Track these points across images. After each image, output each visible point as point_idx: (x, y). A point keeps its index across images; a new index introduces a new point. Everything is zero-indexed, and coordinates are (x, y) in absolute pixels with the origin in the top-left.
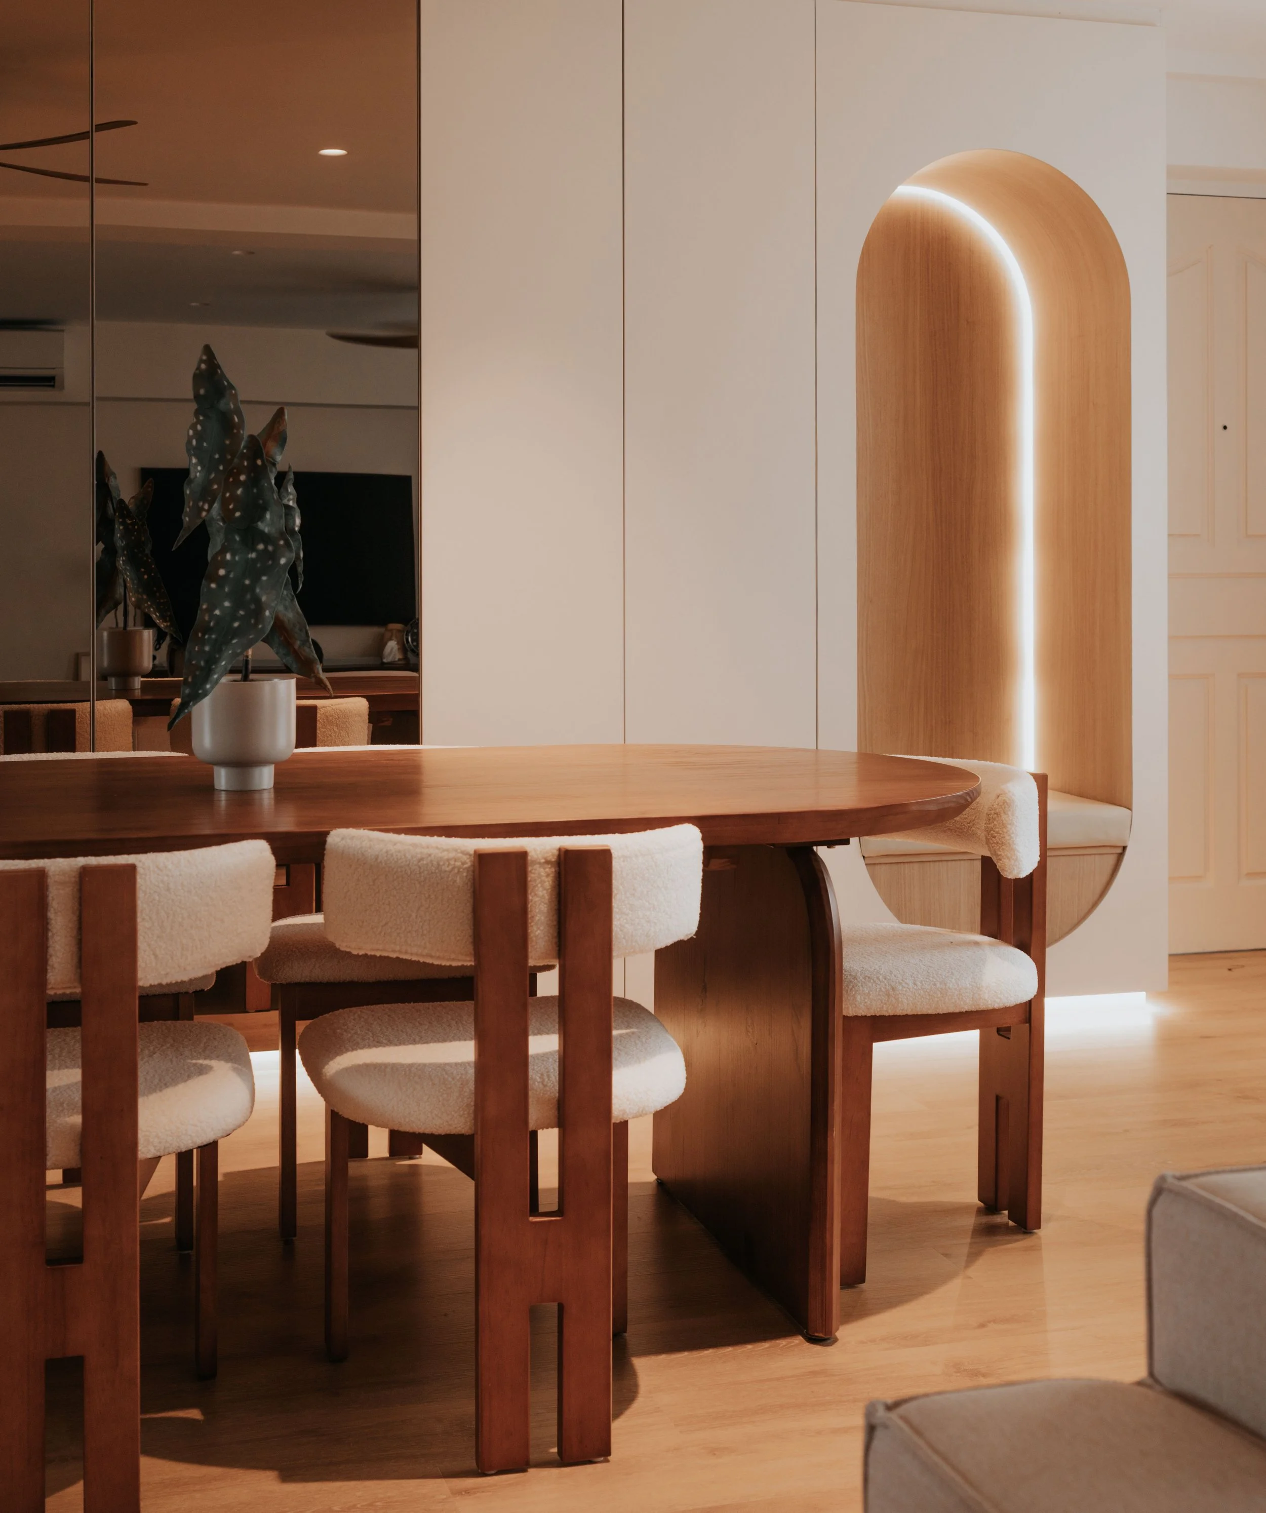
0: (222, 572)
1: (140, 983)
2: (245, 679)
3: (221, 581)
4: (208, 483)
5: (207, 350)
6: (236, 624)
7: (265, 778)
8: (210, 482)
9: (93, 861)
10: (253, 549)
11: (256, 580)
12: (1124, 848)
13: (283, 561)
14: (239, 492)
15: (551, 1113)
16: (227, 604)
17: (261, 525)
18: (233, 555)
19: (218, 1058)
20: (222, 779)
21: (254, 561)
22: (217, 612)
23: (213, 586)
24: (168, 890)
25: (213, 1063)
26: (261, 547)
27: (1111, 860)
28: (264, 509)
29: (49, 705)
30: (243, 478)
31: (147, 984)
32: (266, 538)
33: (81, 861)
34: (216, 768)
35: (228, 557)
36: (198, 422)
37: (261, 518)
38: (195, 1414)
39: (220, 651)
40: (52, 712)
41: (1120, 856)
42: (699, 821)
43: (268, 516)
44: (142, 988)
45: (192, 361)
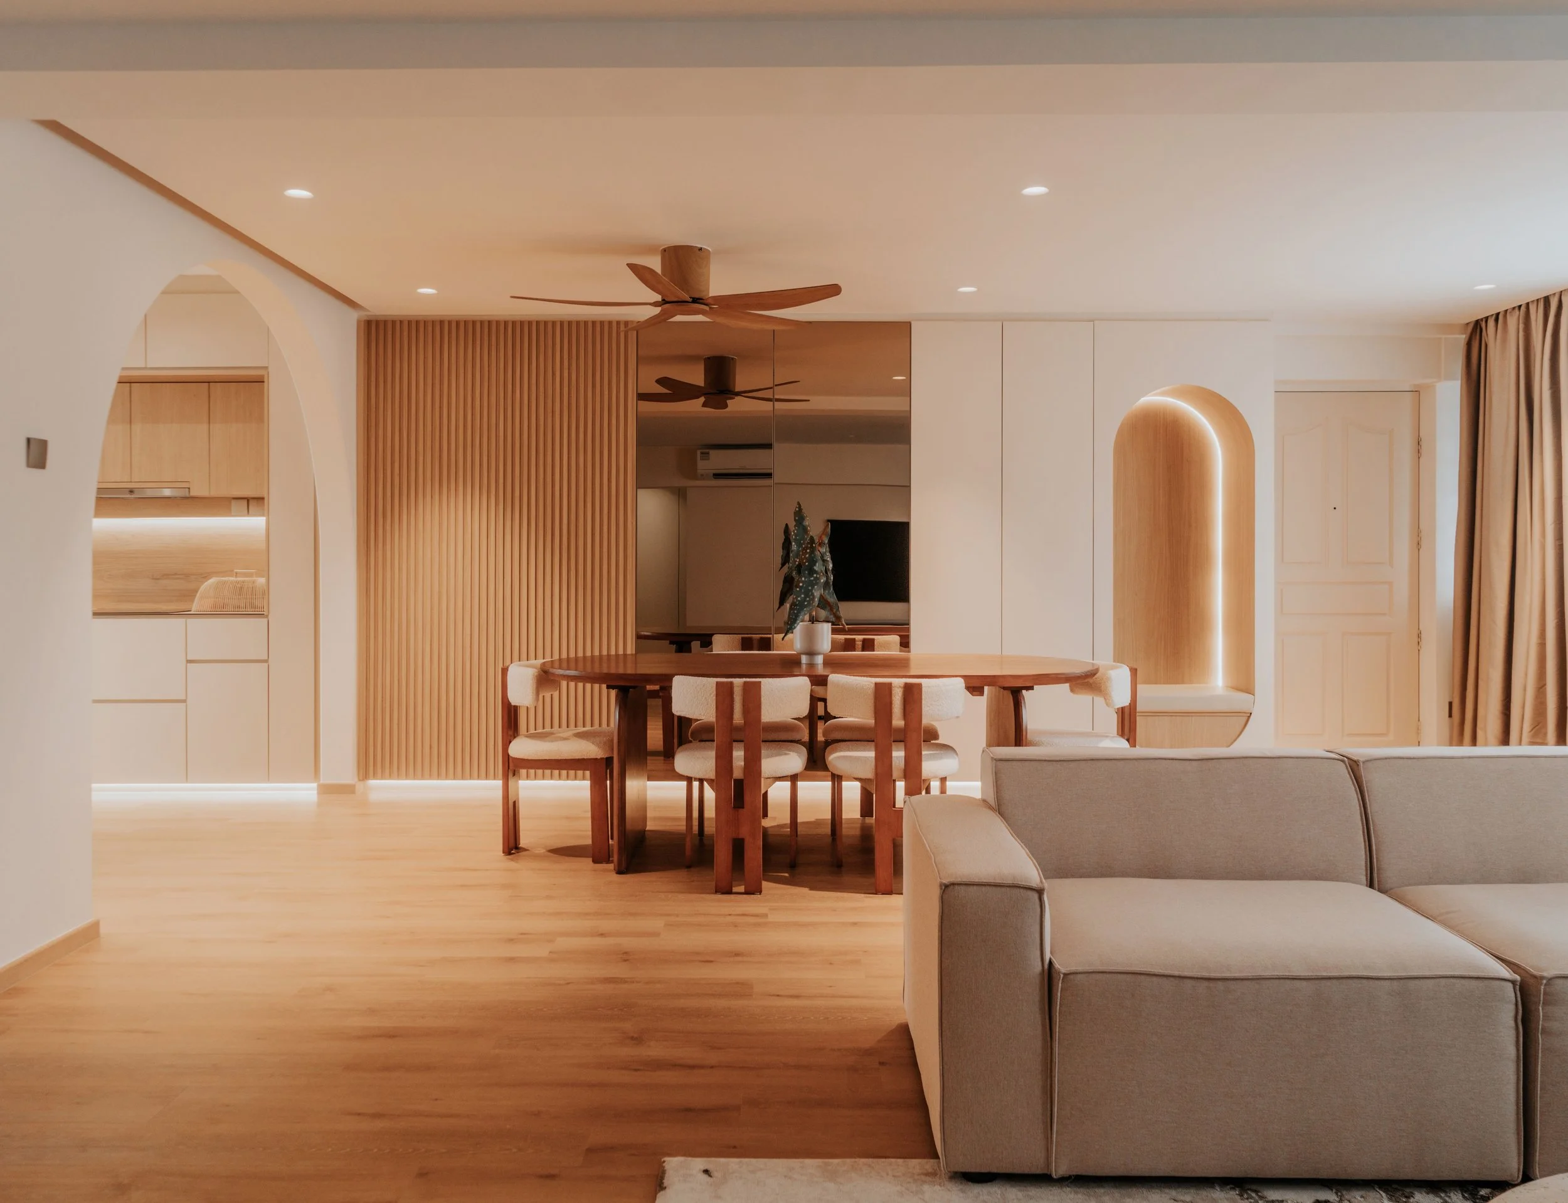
0: (801, 584)
1: (762, 721)
2: (813, 623)
3: (801, 588)
4: (798, 551)
5: (799, 504)
6: (806, 603)
7: (819, 660)
8: (799, 551)
9: (748, 680)
10: (812, 576)
11: (813, 587)
12: (1251, 714)
13: (822, 581)
14: (807, 556)
15: (902, 774)
16: (803, 596)
17: (815, 568)
18: (805, 578)
19: (793, 751)
20: (804, 659)
21: (812, 581)
22: (799, 599)
23: (798, 589)
24: (772, 690)
25: (791, 753)
26: (815, 575)
27: (1245, 719)
28: (816, 562)
29: (760, 635)
30: (808, 551)
31: (765, 721)
32: (816, 572)
33: (744, 679)
34: (802, 656)
35: (803, 579)
36: (796, 530)
37: (815, 565)
38: (787, 875)
39: (800, 613)
40: (761, 638)
41: (1249, 717)
42: (964, 677)
43: (817, 564)
44: (763, 722)
45: (793, 508)
